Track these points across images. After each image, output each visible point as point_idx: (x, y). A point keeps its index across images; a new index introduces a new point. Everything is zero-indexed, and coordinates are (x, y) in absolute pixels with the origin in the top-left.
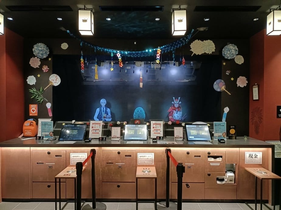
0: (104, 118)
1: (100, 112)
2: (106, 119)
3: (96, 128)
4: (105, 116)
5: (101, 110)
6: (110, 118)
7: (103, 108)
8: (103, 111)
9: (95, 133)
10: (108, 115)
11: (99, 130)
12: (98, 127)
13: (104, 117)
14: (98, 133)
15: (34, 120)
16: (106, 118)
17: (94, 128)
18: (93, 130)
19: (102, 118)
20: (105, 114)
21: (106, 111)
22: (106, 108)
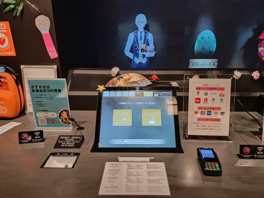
0: (142, 52)
1: (134, 40)
2: (145, 53)
3: (210, 104)
4: (144, 48)
5: (136, 36)
6: (152, 51)
7: (141, 33)
8: (141, 39)
9: (208, 120)
10: (148, 45)
11: (219, 109)
12: (218, 98)
13: (143, 50)
14: (219, 120)
15: (7, 71)
16: (146, 51)
17: (202, 105)
18: (200, 111)
19: (139, 51)
20: (144, 43)
21: (145, 38)
22: (146, 33)
